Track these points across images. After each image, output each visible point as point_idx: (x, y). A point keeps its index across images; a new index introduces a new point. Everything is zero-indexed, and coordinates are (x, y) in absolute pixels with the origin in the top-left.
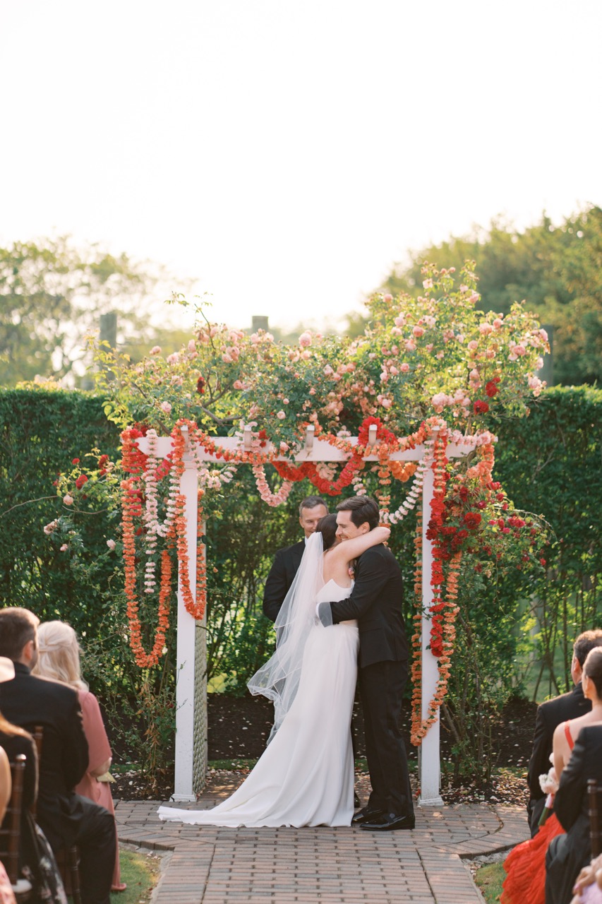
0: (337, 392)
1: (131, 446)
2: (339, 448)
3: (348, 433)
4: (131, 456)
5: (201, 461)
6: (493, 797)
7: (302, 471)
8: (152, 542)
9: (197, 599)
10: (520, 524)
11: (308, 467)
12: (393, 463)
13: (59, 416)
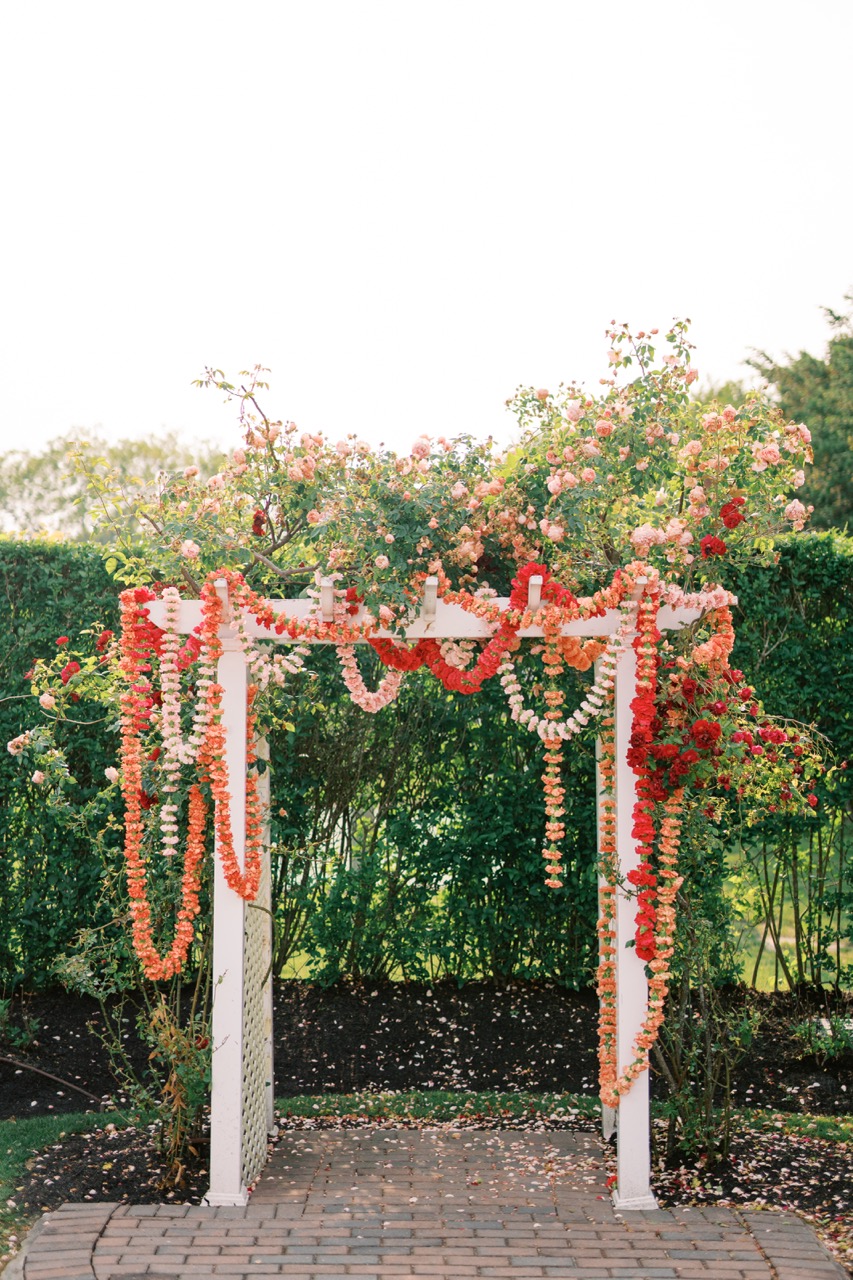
0: (473, 527)
1: (136, 615)
2: (480, 615)
3: (493, 592)
4: (136, 630)
5: (250, 639)
6: (737, 1190)
7: (418, 655)
8: (171, 772)
9: (247, 865)
10: (779, 738)
11: (428, 649)
12: (565, 640)
13: (61, 580)
